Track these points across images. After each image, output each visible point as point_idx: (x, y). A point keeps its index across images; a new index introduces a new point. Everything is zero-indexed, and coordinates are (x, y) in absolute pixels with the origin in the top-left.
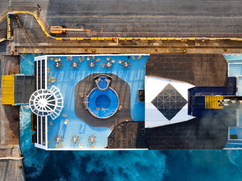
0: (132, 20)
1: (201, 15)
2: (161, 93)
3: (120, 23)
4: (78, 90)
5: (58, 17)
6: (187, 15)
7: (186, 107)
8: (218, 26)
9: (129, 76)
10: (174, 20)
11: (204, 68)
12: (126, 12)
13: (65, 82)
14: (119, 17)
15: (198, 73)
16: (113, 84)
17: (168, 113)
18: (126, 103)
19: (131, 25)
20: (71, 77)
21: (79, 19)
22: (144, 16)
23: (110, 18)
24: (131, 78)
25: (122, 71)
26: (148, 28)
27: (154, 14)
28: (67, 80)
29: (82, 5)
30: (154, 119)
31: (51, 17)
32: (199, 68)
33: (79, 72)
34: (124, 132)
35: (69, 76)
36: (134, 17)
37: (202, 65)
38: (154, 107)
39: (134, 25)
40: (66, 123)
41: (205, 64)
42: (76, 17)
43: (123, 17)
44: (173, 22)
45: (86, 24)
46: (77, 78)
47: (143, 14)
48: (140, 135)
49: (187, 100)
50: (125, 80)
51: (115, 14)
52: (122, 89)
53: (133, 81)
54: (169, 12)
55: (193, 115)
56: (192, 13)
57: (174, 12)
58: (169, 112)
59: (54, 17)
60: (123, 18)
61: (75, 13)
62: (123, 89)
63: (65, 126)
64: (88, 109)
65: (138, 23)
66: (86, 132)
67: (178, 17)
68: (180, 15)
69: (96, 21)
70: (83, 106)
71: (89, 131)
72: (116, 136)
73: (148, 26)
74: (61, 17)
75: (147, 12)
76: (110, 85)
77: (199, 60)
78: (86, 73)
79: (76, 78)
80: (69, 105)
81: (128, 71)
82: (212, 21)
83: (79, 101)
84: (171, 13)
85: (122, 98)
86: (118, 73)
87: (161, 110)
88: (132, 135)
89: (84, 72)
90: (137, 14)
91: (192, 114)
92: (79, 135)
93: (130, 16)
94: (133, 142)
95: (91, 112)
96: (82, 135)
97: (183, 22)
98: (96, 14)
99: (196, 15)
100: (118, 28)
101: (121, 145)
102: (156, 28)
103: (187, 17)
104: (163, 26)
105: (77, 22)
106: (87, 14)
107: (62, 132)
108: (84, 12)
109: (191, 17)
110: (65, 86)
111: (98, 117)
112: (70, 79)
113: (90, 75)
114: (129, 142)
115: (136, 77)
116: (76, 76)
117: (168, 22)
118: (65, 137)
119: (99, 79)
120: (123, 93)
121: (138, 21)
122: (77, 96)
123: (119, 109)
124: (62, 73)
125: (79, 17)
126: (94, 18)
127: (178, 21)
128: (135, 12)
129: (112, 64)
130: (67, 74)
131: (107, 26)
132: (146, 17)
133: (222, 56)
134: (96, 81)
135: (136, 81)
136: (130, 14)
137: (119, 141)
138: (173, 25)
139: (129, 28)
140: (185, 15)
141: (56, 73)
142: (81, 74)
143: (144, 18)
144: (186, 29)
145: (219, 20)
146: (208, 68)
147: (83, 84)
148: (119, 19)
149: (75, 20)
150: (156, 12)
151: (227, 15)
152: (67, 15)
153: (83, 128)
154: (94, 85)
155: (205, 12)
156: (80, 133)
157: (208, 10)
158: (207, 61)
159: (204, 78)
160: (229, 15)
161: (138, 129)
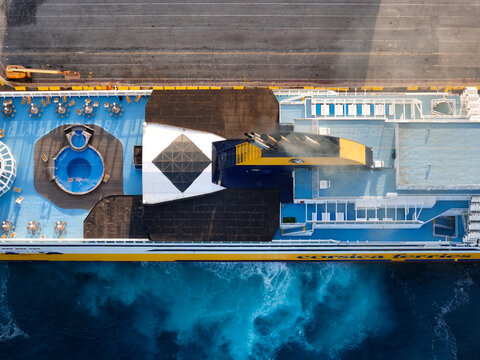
0: (141, 59)
1: (255, 49)
2: (169, 148)
3: (121, 62)
4: (39, 151)
5: (20, 53)
6: (231, 50)
7: (209, 170)
8: (282, 67)
9: (121, 128)
10: (209, 58)
11: (241, 111)
12: (130, 45)
13: (20, 138)
14: (119, 53)
15: (231, 119)
16: (96, 141)
17: (179, 179)
18: (116, 172)
19: (139, 67)
20: (30, 130)
21: (53, 58)
22: (159, 53)
23: (104, 56)
24: (125, 132)
25: (110, 121)
26: (166, 72)
27: (176, 50)
28: (23, 135)
29: (58, 35)
30: (158, 190)
31: (7, 54)
32: (231, 112)
33: (41, 122)
34: (110, 212)
35: (25, 128)
36: (144, 53)
37: (237, 107)
38: (157, 170)
39: (143, 67)
40: (19, 201)
41: (242, 104)
42: (48, 53)
43: (126, 53)
44: (208, 61)
45: (65, 65)
46: (39, 131)
47: (158, 49)
48: (135, 218)
49: (210, 158)
50: (115, 135)
51: (113, 49)
52: (110, 149)
53: (129, 136)
54: (200, 46)
55: (222, 185)
56: (240, 46)
57: (208, 46)
58: (182, 179)
59: (14, 54)
60: (125, 56)
61: (47, 48)
62: (112, 149)
63: (18, 207)
64: (54, 180)
65: (150, 64)
66: (51, 217)
67: (216, 53)
68: (219, 50)
69: (80, 60)
70: (48, 175)
71: (57, 215)
72: (97, 219)
73: (167, 68)
74: (25, 54)
75: (163, 45)
76: (90, 142)
77: (232, 98)
78: (53, 124)
79: (36, 132)
80: (25, 174)
81: (119, 121)
82: (273, 59)
83: (40, 168)
84: (205, 48)
85: (110, 163)
86: (103, 124)
87: (168, 175)
88: (123, 217)
89: (49, 123)
90: (148, 49)
91: (220, 182)
92: (41, 221)
93: (137, 53)
94: (125, 228)
95: (60, 185)
96: (45, 221)
97: (225, 61)
98: (82, 49)
99: (246, 49)
100: (117, 72)
101: (106, 233)
102: (179, 72)
103: (230, 53)
104: (191, 67)
105: (50, 62)
106: (67, 50)
107: (13, 217)
108: (62, 46)
109: (237, 54)
110: (20, 143)
111: (70, 192)
112: (27, 133)
113: (59, 128)
114: (119, 228)
115: (133, 130)
116: (37, 128)
117: (199, 62)
118: (18, 224)
119: (73, 133)
120: (111, 155)
121: (149, 61)
122: (38, 161)
123: (105, 180)
124: (15, 124)
125: (53, 53)
126: (78, 56)
127: (216, 60)
128: (145, 46)
129: (95, 108)
130: (22, 125)
131: (99, 68)
132: (164, 53)
133: (271, 93)
134: (68, 135)
135: (133, 136)
136: (137, 49)
137: (102, 227)
138: (208, 67)
139: (136, 71)
140: (227, 50)
141: (5, 124)
142: (45, 126)
143: (160, 56)
144: (228, 72)
145: (285, 58)
146: (247, 111)
147: (48, 142)
148: (119, 56)
149: (47, 60)
150: (178, 46)
151: (297, 50)
152: (35, 51)
153: (47, 210)
154: (65, 142)
155: (261, 45)
156: (42, 218)
157: (266, 41)
158: (246, 100)
159: (240, 127)
160: (301, 50)
161: (133, 208)
